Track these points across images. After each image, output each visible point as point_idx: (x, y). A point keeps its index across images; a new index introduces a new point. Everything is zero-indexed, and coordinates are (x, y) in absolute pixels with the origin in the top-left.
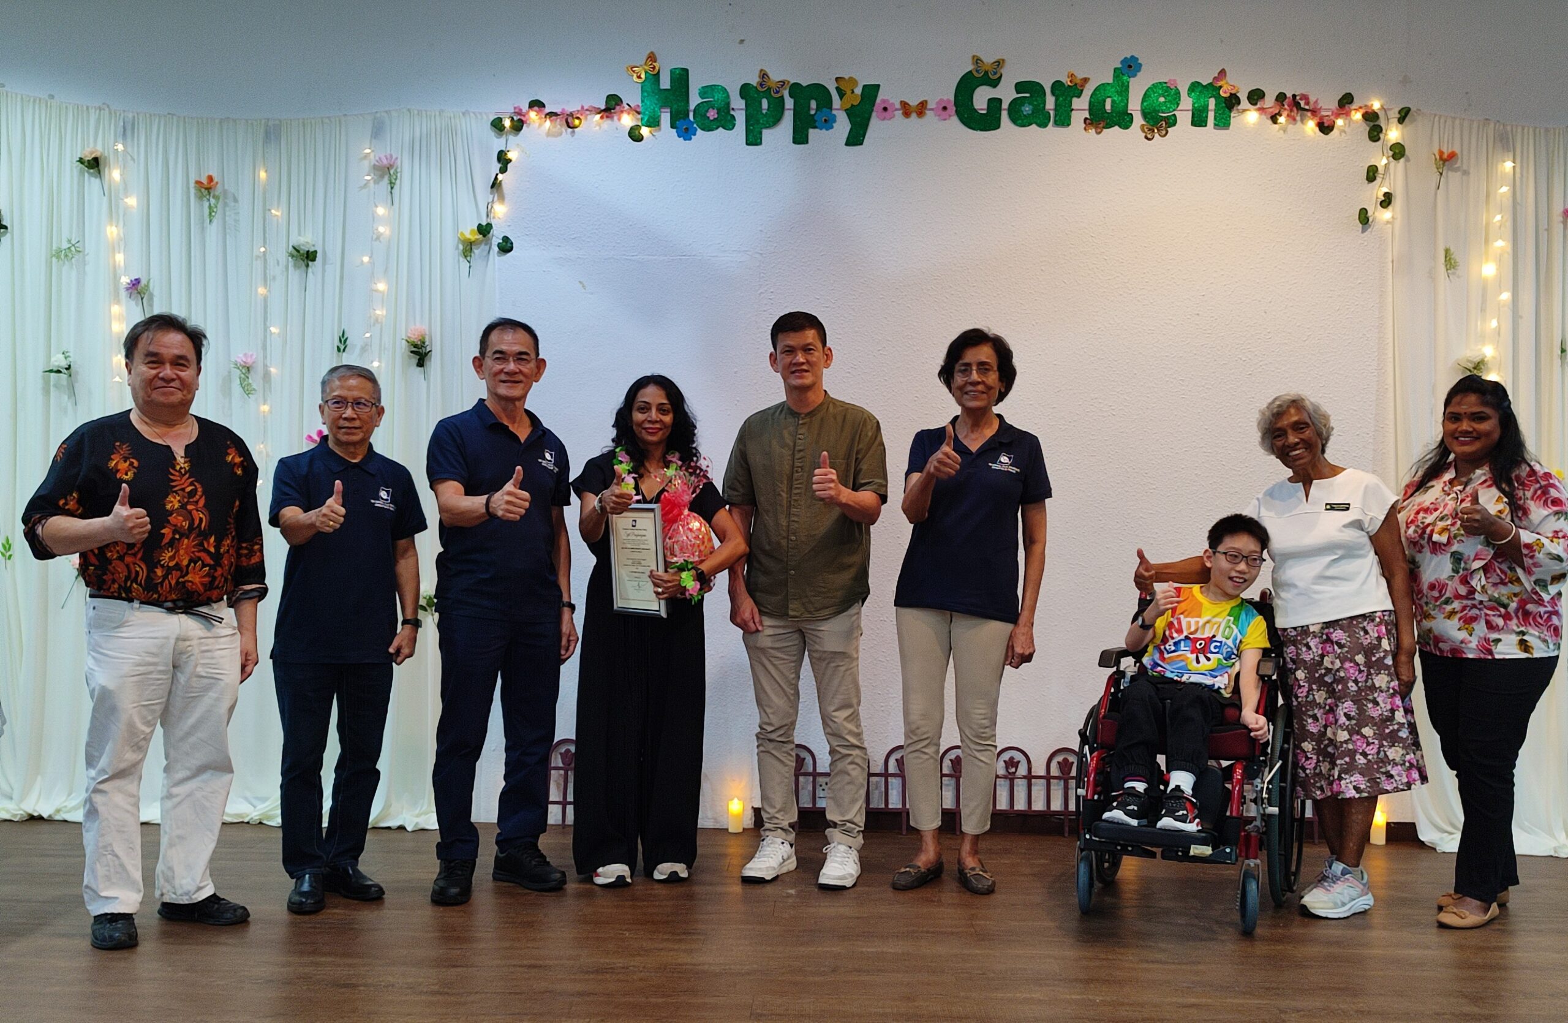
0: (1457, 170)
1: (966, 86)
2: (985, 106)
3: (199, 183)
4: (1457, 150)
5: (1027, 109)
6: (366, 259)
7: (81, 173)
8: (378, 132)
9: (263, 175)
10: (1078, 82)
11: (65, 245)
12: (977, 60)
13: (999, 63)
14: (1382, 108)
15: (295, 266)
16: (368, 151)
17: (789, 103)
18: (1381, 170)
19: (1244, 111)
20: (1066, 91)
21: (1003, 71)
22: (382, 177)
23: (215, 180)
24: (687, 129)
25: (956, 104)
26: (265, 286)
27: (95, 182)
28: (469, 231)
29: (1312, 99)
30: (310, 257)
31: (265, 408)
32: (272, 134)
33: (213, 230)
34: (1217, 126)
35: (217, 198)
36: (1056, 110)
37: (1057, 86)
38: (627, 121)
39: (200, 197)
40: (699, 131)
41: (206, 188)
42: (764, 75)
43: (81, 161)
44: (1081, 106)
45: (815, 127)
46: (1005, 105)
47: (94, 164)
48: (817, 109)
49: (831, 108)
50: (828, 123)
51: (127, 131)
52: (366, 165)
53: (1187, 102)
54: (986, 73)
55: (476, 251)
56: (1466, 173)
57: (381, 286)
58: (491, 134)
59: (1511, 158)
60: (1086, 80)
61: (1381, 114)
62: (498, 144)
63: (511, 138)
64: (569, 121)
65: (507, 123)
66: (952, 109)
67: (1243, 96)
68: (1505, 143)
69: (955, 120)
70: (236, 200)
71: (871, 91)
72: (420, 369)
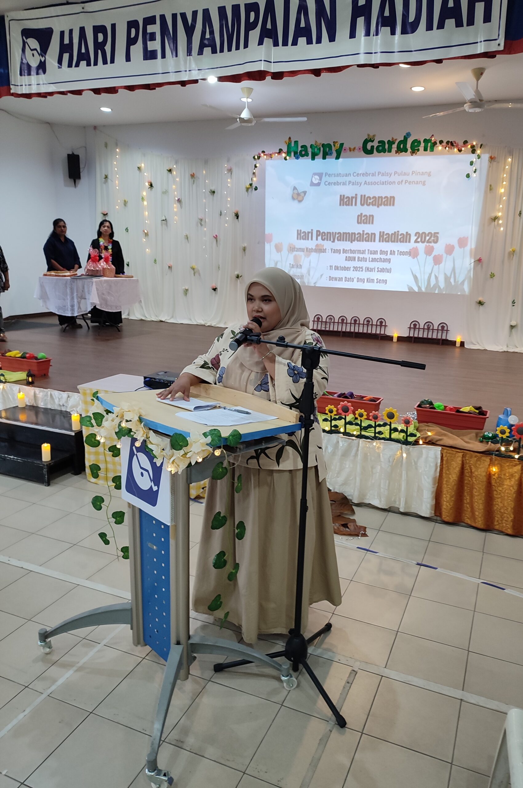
0: (495, 161)
1: (366, 142)
2: (370, 147)
3: (191, 175)
4: (496, 156)
5: (380, 148)
6: (225, 193)
7: (168, 173)
8: (228, 161)
9: (204, 172)
10: (394, 140)
11: (165, 191)
12: (369, 135)
13: (374, 136)
14: (476, 144)
15: (211, 195)
16: (226, 166)
17: (322, 149)
18: (474, 162)
19: (438, 147)
20: (391, 143)
21: (375, 138)
22: (229, 172)
23: (195, 174)
24: (297, 157)
25: (363, 148)
26: (205, 199)
27: (170, 175)
28: (248, 186)
29: (457, 142)
30: (214, 192)
31: (205, 229)
32: (206, 162)
33: (194, 186)
34: (430, 151)
35: (195, 178)
36: (388, 148)
37: (389, 141)
38: (284, 155)
39: (192, 178)
40: (300, 157)
41: (193, 176)
42: (316, 142)
43: (167, 170)
44: (395, 146)
45: (328, 155)
46: (375, 147)
47: (170, 171)
48: (329, 150)
49: (332, 150)
50: (331, 154)
51: (176, 163)
52: (226, 169)
53: (422, 145)
54: (371, 139)
55: (249, 190)
56: (498, 162)
57: (229, 199)
58: (253, 159)
59: (511, 158)
60: (396, 140)
61: (476, 146)
62: (254, 162)
63: (258, 161)
64: (270, 156)
65: (256, 157)
66: (362, 149)
67: (438, 142)
68: (511, 153)
69: (362, 152)
70: (199, 179)
71: (342, 145)
72: (237, 220)
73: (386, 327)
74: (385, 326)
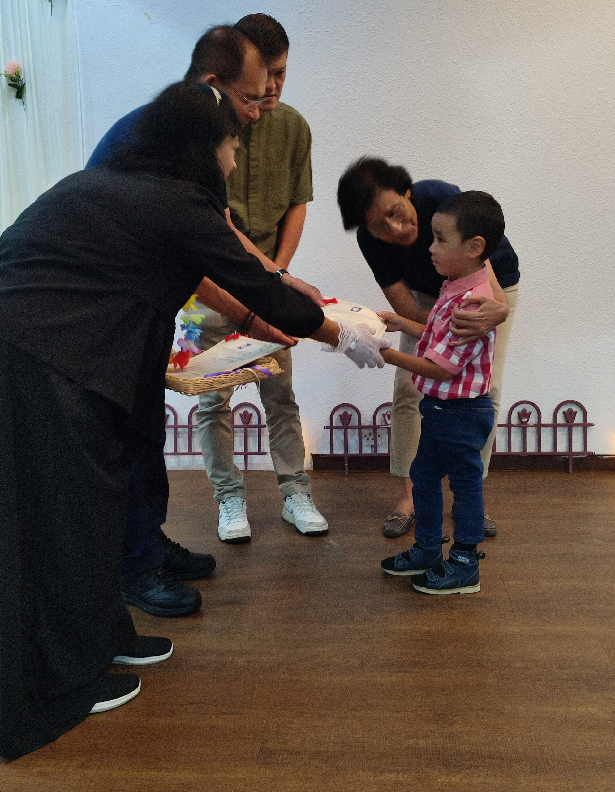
72: (19, 100)
73: (590, 430)
74: (586, 426)
